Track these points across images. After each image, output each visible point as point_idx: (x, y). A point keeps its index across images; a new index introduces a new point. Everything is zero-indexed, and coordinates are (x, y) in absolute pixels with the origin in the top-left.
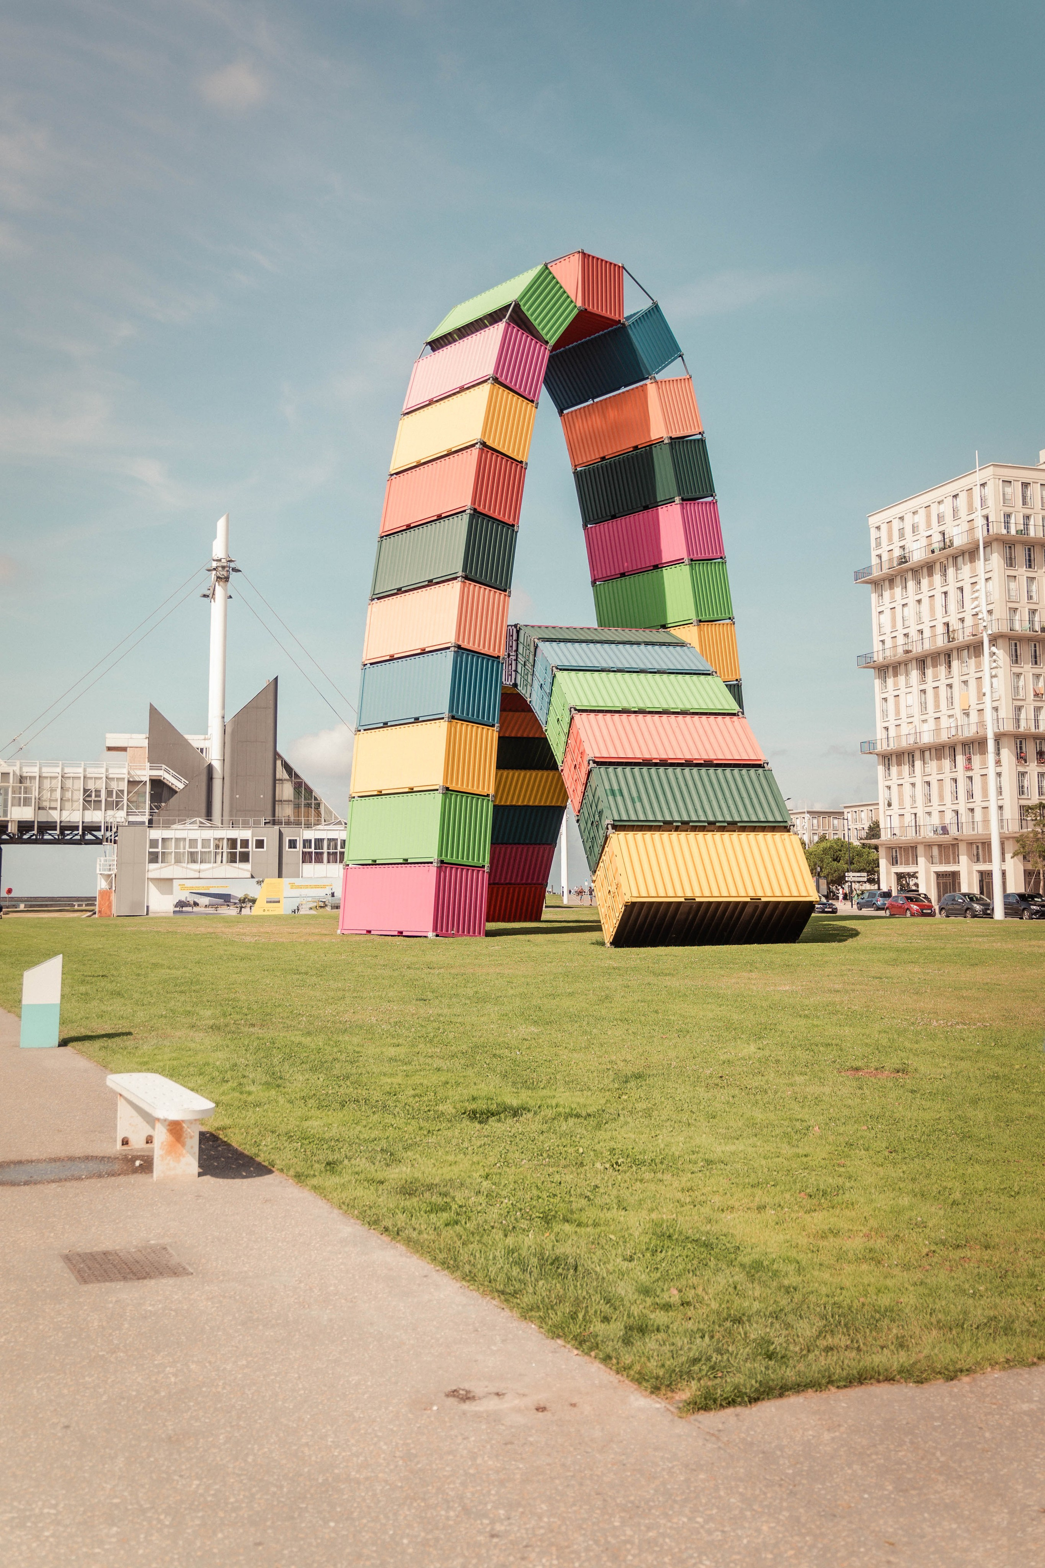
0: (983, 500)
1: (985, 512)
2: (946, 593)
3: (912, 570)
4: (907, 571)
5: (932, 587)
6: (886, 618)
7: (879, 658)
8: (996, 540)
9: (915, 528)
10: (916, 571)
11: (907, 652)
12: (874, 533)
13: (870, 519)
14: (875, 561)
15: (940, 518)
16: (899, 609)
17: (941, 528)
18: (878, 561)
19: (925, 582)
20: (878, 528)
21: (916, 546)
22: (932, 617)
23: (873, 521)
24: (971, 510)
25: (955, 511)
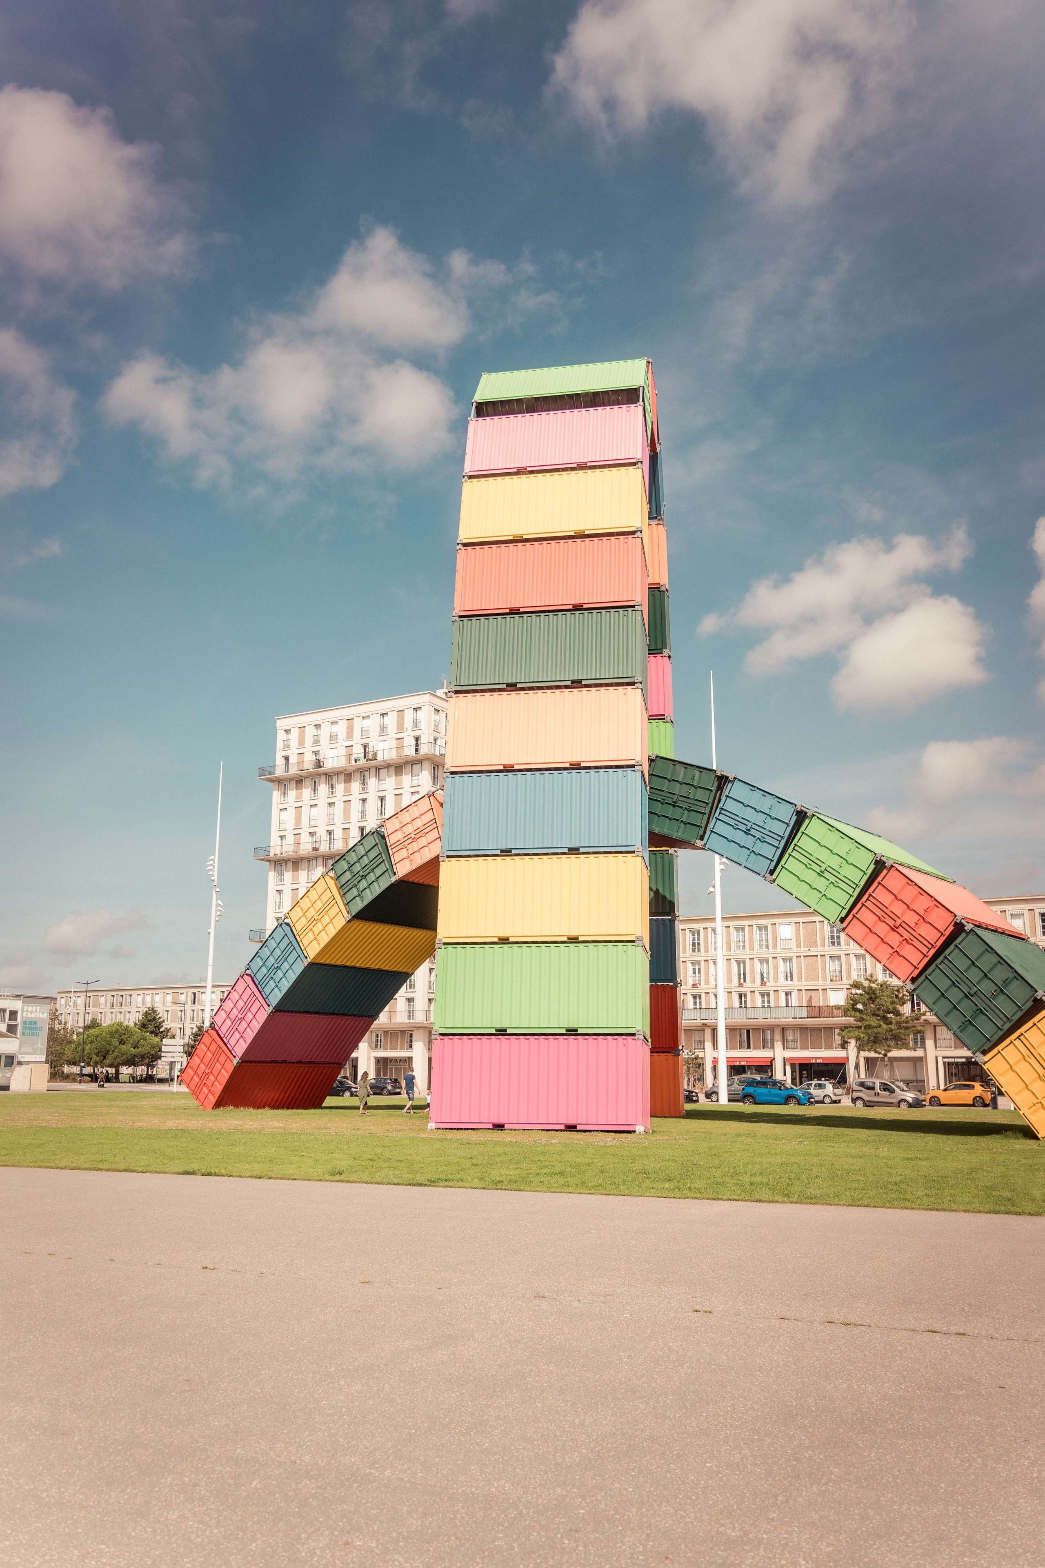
0: (416, 723)
1: (416, 733)
2: (363, 800)
3: (326, 774)
4: (320, 775)
5: (347, 792)
6: (288, 817)
7: (275, 850)
8: (427, 759)
9: (333, 738)
10: (329, 776)
11: (315, 849)
12: (281, 736)
13: (278, 721)
14: (280, 761)
15: (364, 732)
16: (305, 810)
17: (365, 741)
18: (284, 762)
19: (340, 788)
20: (287, 731)
21: (332, 753)
22: (345, 819)
23: (282, 723)
24: (401, 727)
25: (382, 728)
